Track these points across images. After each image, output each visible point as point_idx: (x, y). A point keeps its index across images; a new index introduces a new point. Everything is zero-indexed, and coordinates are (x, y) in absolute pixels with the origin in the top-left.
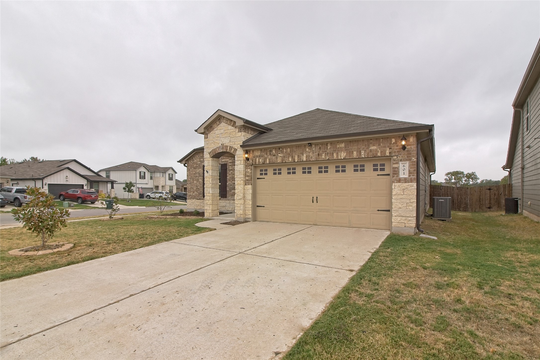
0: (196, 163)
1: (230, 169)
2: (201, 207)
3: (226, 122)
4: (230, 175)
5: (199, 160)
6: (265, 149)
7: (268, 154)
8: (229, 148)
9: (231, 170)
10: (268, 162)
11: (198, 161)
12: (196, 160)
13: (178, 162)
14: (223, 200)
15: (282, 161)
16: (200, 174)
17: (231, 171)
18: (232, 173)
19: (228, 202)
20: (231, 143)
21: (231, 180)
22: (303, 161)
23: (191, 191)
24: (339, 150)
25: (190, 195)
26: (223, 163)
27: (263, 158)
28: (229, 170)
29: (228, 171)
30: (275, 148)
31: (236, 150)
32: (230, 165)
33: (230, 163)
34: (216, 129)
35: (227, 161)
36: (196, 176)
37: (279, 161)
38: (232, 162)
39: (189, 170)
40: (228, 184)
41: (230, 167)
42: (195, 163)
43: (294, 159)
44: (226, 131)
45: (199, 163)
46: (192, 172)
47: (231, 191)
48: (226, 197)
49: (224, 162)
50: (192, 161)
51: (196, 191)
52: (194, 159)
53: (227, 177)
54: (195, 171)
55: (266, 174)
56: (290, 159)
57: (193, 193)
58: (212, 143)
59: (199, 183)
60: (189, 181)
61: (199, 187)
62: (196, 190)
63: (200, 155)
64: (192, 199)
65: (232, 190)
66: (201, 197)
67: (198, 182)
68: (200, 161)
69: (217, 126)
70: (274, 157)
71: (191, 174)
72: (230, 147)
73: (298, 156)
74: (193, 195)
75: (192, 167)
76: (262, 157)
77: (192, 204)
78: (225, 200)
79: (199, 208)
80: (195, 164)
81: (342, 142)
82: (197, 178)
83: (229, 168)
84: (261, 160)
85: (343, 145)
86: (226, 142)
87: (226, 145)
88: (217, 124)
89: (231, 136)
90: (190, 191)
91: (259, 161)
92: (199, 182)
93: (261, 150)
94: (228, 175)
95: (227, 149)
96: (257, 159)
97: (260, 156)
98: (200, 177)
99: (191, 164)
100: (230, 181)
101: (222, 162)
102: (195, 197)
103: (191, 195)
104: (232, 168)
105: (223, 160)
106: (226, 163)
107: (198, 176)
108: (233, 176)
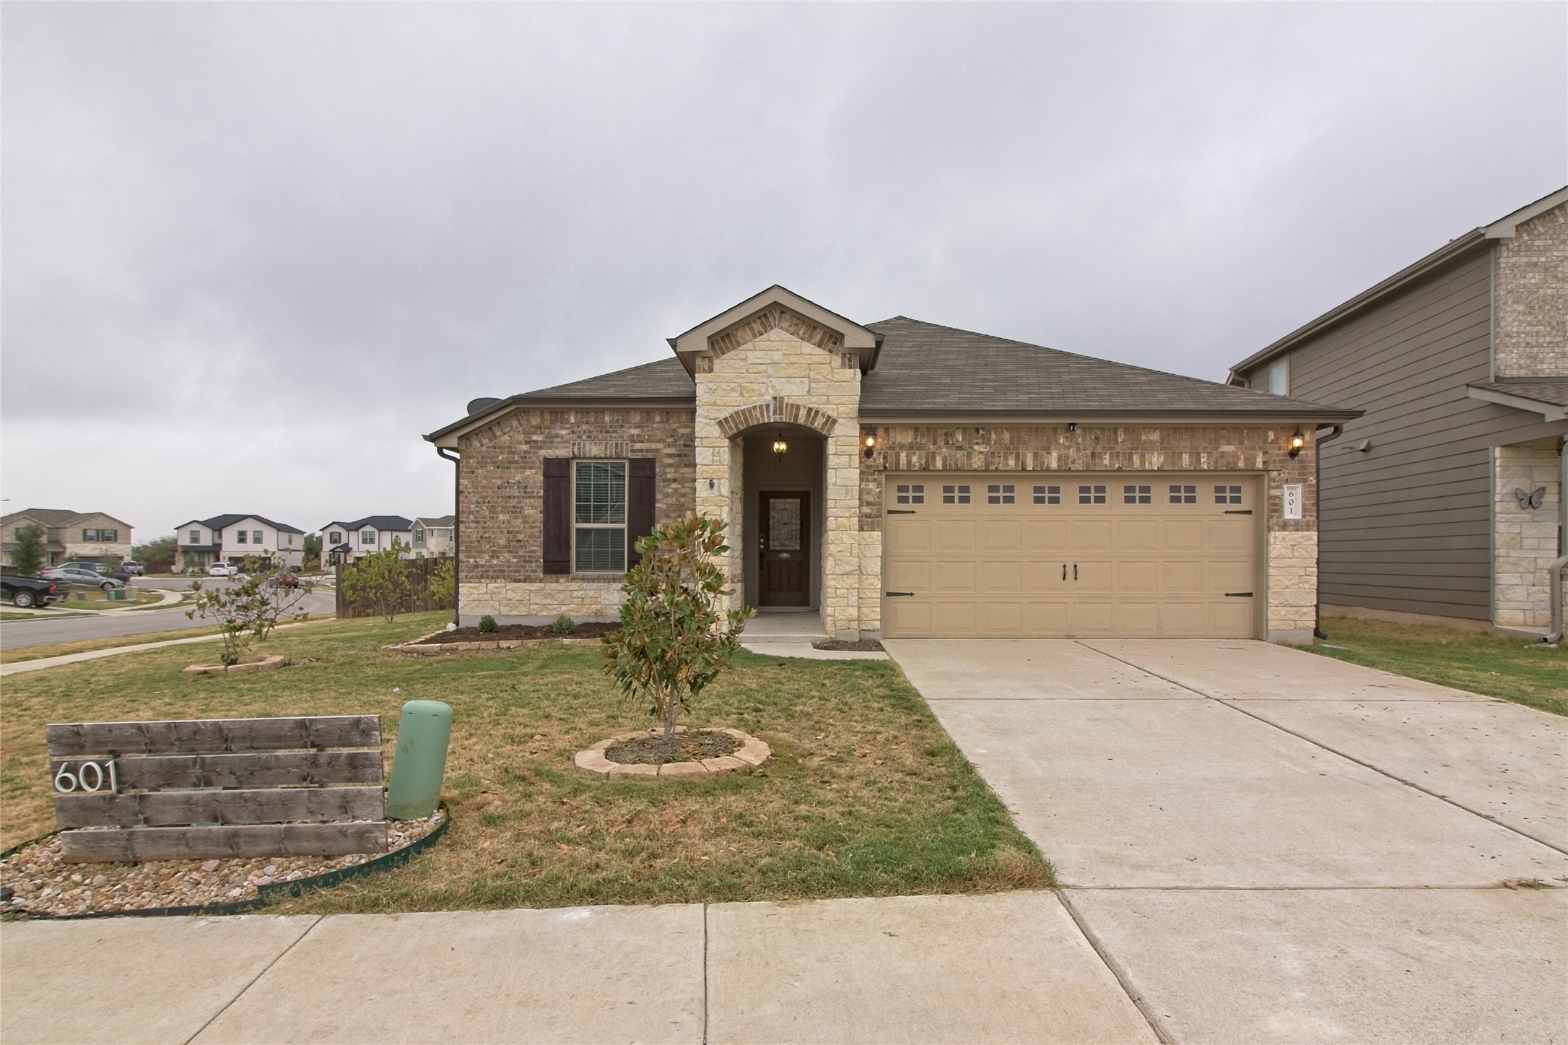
0: (510, 447)
1: (669, 476)
2: (532, 607)
3: (793, 329)
4: (667, 495)
5: (522, 438)
6: (929, 428)
7: (941, 441)
8: (803, 413)
9: (675, 480)
10: (939, 464)
11: (520, 443)
12: (506, 437)
13: (426, 438)
15: (987, 464)
16: (526, 487)
17: (674, 485)
18: (676, 490)
20: (814, 399)
21: (673, 515)
22: (1048, 470)
23: (483, 552)
24: (1146, 448)
25: (476, 566)
26: (639, 455)
27: (923, 453)
28: (665, 480)
29: (659, 484)
30: (964, 429)
31: (831, 421)
32: (670, 465)
33: (671, 456)
34: (749, 345)
35: (657, 450)
36: (510, 497)
37: (975, 466)
38: (679, 455)
39: (473, 472)
41: (668, 470)
42: (501, 447)
43: (1024, 465)
44: (793, 359)
45: (525, 447)
46: (485, 478)
49: (641, 451)
50: (486, 441)
51: (509, 552)
52: (499, 433)
53: (657, 505)
54: (501, 478)
55: (919, 500)
56: (1012, 463)
57: (492, 557)
58: (733, 390)
59: (525, 522)
60: (471, 512)
61: (521, 537)
62: (506, 547)
63: (528, 421)
64: (488, 581)
66: (535, 571)
67: (517, 518)
68: (527, 443)
69: (755, 336)
70: (959, 454)
71: (483, 487)
72: (810, 410)
73: (1036, 456)
74: (491, 566)
75: (486, 463)
76: (919, 448)
77: (487, 597)
79: (523, 610)
80: (502, 453)
81: (1154, 428)
82: (514, 502)
83: (666, 473)
84: (915, 459)
85: (1156, 436)
86: (794, 392)
87: (791, 401)
88: (752, 329)
89: (813, 375)
90: (478, 552)
91: (909, 462)
92: (525, 517)
93: (916, 429)
94: (658, 496)
95: (797, 416)
96: (903, 455)
97: (911, 448)
98: (527, 501)
99: (484, 448)
100: (668, 517)
101: (633, 451)
102: (504, 571)
103: (482, 566)
104: (677, 475)
105: (638, 446)
106: (650, 455)
107: (517, 494)
108: (682, 500)
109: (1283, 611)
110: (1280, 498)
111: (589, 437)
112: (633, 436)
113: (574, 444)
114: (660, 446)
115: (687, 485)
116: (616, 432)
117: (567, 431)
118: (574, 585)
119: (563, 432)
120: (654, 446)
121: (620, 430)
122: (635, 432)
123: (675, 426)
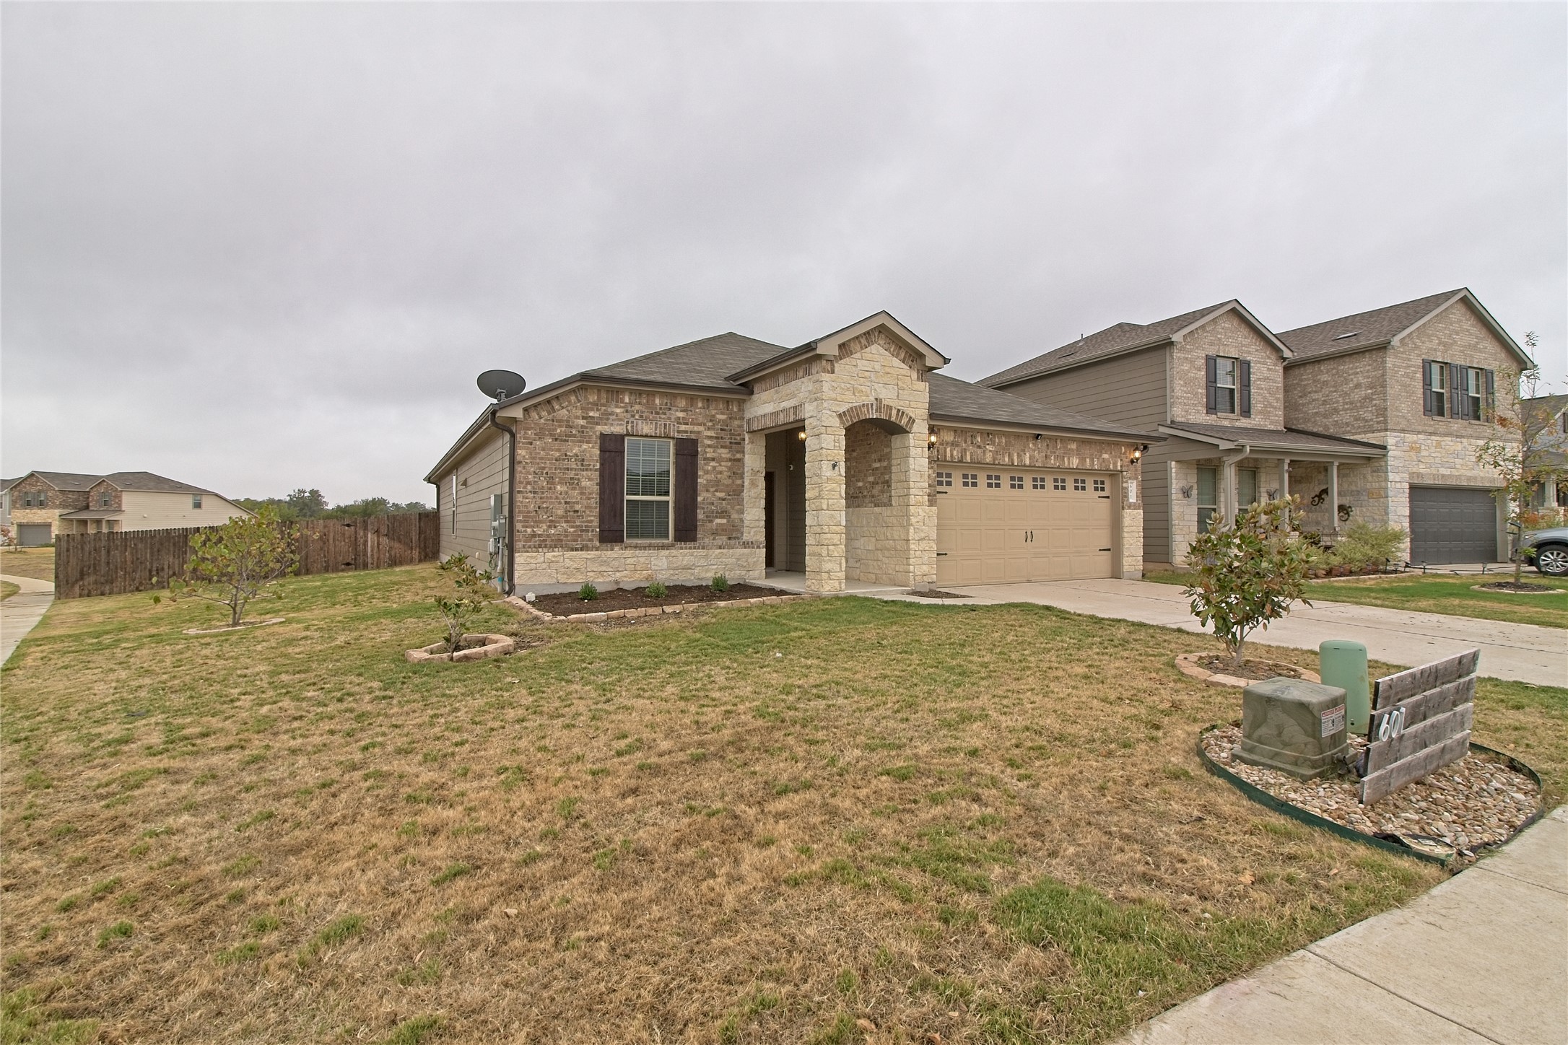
0: (568, 421)
1: (708, 455)
3: (887, 346)
4: (707, 472)
5: (579, 413)
6: (964, 431)
7: (969, 440)
8: (894, 412)
9: (713, 459)
10: (968, 459)
11: (577, 417)
14: (682, 548)
15: (994, 460)
16: (583, 460)
17: (713, 464)
18: (714, 468)
19: (702, 552)
20: (901, 403)
21: (712, 490)
22: (1025, 466)
23: (541, 522)
24: (1068, 453)
25: (534, 535)
26: (684, 436)
27: (959, 449)
28: (705, 459)
29: (701, 462)
30: (981, 432)
31: (913, 421)
32: (709, 446)
33: (710, 438)
34: (858, 355)
35: (699, 433)
36: (568, 469)
37: (988, 461)
38: (717, 438)
39: (531, 444)
40: (699, 499)
41: (708, 450)
42: (559, 421)
43: (1013, 460)
44: (888, 370)
45: (582, 422)
46: (543, 449)
47: (711, 521)
48: (694, 539)
49: (686, 432)
50: (544, 414)
51: (566, 522)
52: (557, 407)
53: (699, 481)
54: (559, 450)
55: (949, 484)
56: (1007, 459)
57: (550, 527)
59: (582, 493)
60: (529, 483)
61: (578, 507)
62: (563, 517)
63: (586, 397)
64: (545, 550)
65: (717, 517)
66: (591, 540)
67: (574, 489)
68: (584, 418)
69: (862, 348)
70: (979, 451)
71: (541, 459)
72: (899, 410)
73: (1019, 456)
74: (548, 536)
75: (544, 435)
76: (957, 446)
77: (544, 566)
78: (690, 548)
80: (560, 426)
81: (1073, 440)
82: (572, 474)
83: (706, 453)
84: (955, 453)
85: (1074, 446)
86: (888, 395)
87: (886, 403)
88: (860, 342)
89: (900, 383)
90: (536, 522)
91: (952, 455)
92: (581, 488)
93: (955, 430)
94: (700, 473)
95: (890, 415)
96: (948, 450)
97: (953, 445)
98: (584, 473)
99: (542, 421)
100: (708, 491)
101: (678, 432)
102: (561, 540)
103: (540, 536)
104: (714, 455)
105: (683, 427)
106: (693, 436)
107: (574, 466)
108: (719, 476)
109: (1130, 559)
110: (1127, 488)
111: (641, 416)
112: (679, 418)
113: (628, 422)
114: (701, 428)
115: (723, 464)
116: (665, 414)
117: (622, 410)
118: (628, 553)
119: (618, 411)
120: (696, 428)
121: (668, 412)
122: (681, 415)
123: (714, 412)
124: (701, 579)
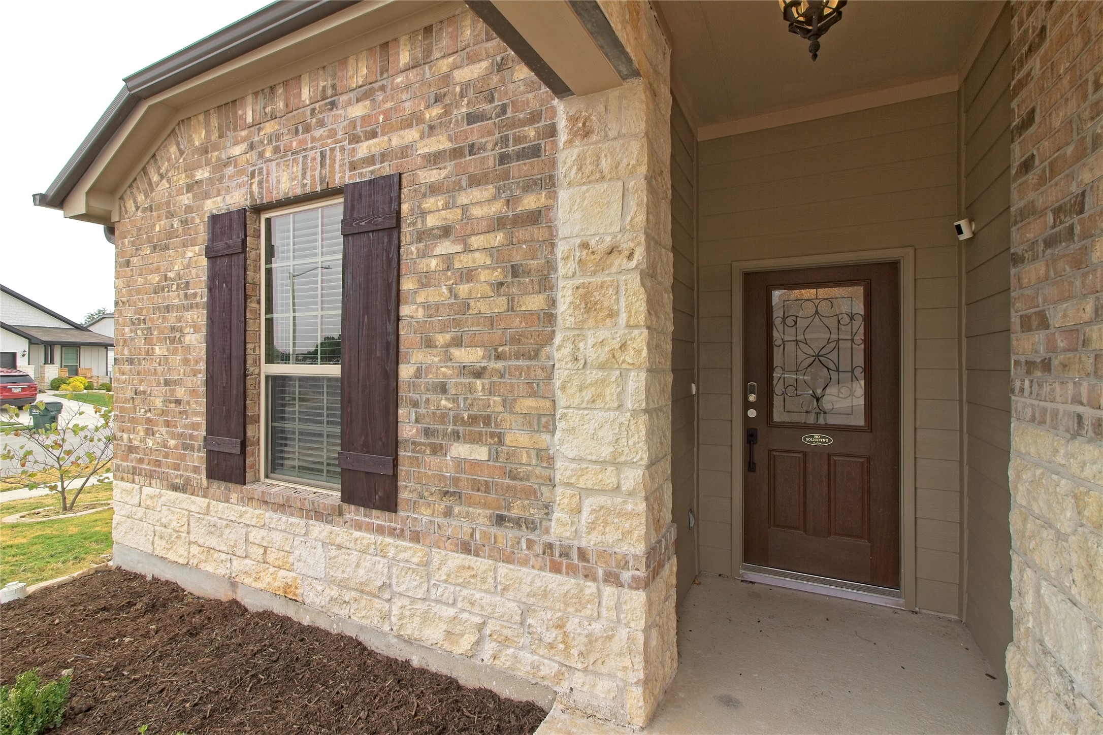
0: (168, 204)
1: (432, 221)
2: (195, 549)
4: (426, 280)
5: (182, 180)
9: (446, 232)
11: (180, 191)
12: (165, 184)
14: (359, 526)
16: (187, 285)
17: (445, 247)
18: (448, 259)
19: (413, 553)
21: (442, 339)
26: (366, 173)
28: (421, 236)
29: (410, 249)
32: (434, 189)
33: (434, 159)
35: (405, 151)
36: (168, 309)
38: (456, 153)
40: (406, 372)
41: (429, 203)
42: (158, 207)
45: (186, 199)
46: (143, 272)
47: (437, 450)
48: (389, 504)
49: (370, 160)
50: (141, 198)
51: (167, 424)
52: (155, 178)
53: (405, 310)
54: (158, 270)
57: (147, 433)
59: (185, 362)
61: (180, 393)
62: (162, 413)
64: (142, 479)
65: (456, 436)
66: (196, 470)
67: (175, 352)
68: (190, 188)
71: (141, 292)
74: (145, 452)
77: (141, 513)
78: (380, 530)
79: (178, 554)
80: (160, 218)
82: (172, 317)
83: (424, 214)
92: (188, 349)
94: (407, 285)
98: (189, 315)
99: (140, 214)
100: (429, 344)
101: (353, 167)
102: (158, 463)
103: (137, 450)
104: (453, 216)
105: (364, 149)
106: (387, 169)
107: (176, 301)
108: (463, 289)
111: (276, 150)
112: (353, 124)
113: (253, 175)
114: (412, 135)
115: (476, 241)
116: (321, 123)
117: (243, 147)
118: (252, 513)
119: (237, 150)
120: (396, 140)
121: (328, 117)
122: (358, 111)
123: (444, 65)
124: (409, 642)
